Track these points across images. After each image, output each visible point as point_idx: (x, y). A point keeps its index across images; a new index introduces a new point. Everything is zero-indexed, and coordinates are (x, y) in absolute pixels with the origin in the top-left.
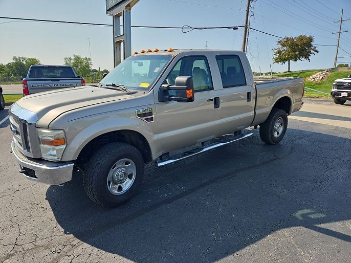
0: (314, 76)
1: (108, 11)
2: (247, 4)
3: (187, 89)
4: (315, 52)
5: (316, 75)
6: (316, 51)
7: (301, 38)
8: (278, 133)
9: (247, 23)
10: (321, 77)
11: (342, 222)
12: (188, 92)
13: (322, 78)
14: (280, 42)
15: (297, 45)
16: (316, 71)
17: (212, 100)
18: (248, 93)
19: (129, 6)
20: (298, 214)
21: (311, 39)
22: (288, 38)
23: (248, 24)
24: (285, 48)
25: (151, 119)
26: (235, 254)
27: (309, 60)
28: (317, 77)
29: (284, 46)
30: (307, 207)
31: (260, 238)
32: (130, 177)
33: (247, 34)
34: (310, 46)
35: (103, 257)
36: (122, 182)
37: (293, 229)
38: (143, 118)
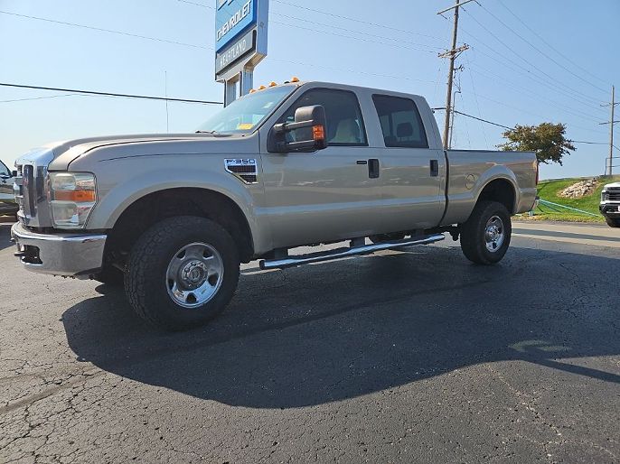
0: (571, 188)
1: (217, 74)
2: (448, 74)
3: (313, 124)
4: (569, 150)
5: (575, 185)
6: (572, 148)
7: (544, 127)
8: (494, 245)
9: (449, 104)
10: (583, 190)
11: (601, 358)
12: (315, 129)
13: (586, 191)
14: (507, 134)
15: (537, 139)
16: (573, 181)
17: (364, 163)
18: (432, 162)
19: (250, 65)
20: (518, 346)
21: (560, 129)
22: (520, 128)
23: (452, 105)
24: (518, 144)
25: (253, 178)
26: (387, 391)
27: (561, 163)
28: (578, 190)
29: (515, 140)
30: (535, 337)
31: (438, 373)
32: (212, 280)
33: (451, 120)
34: (562, 140)
35: (137, 391)
36: (195, 286)
37: (505, 363)
38: (238, 174)
